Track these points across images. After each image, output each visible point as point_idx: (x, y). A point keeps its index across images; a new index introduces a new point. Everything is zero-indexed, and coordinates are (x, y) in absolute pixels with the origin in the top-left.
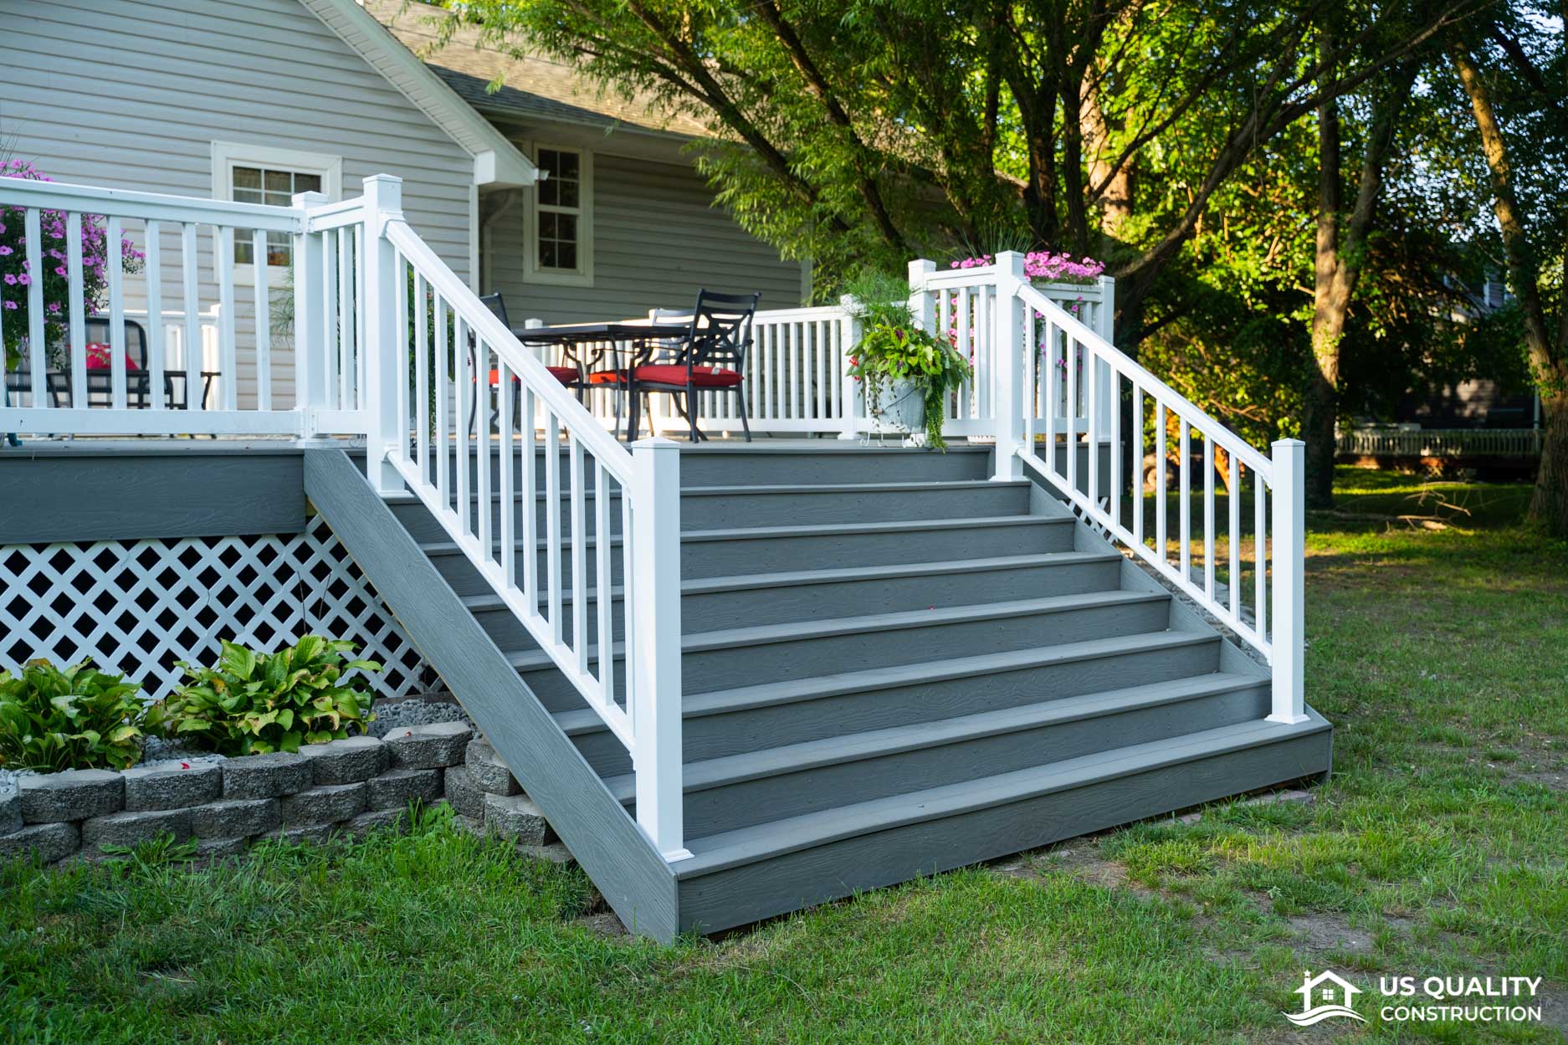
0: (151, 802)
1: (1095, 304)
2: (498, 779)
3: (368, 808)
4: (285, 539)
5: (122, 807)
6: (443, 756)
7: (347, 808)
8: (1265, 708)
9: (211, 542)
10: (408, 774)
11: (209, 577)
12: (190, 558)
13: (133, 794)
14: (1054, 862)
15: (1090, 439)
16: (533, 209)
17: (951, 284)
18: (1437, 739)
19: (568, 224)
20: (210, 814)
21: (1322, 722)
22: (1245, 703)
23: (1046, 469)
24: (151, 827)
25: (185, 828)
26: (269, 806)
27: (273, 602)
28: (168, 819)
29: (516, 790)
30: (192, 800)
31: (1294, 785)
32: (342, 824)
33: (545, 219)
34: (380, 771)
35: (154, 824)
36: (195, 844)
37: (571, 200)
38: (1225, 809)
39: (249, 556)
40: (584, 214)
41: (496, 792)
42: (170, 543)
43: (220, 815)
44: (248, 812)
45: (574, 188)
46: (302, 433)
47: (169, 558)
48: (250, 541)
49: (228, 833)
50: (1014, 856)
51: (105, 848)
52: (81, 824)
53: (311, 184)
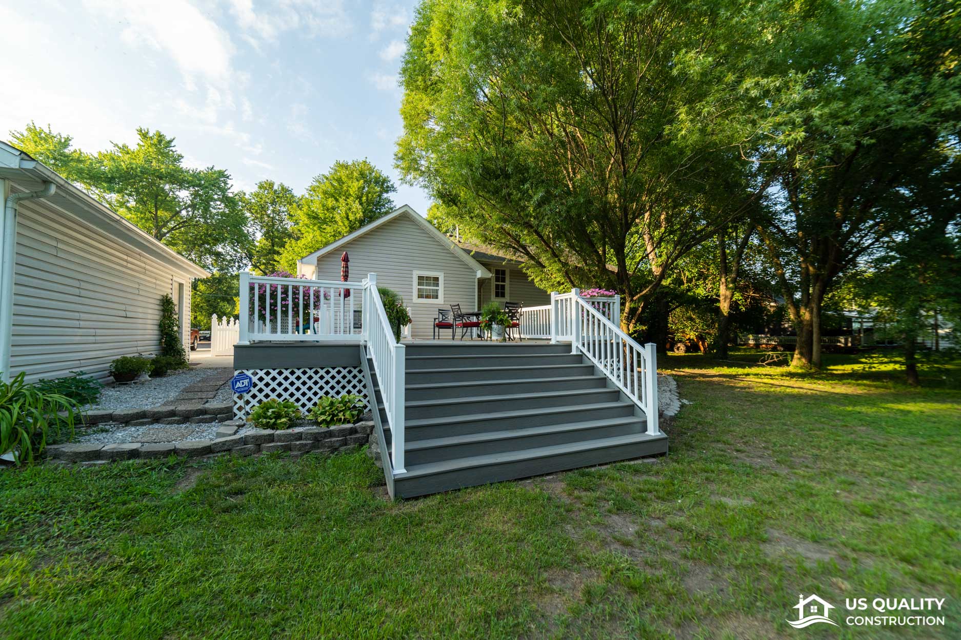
0: (280, 441)
1: (614, 303)
3: (346, 445)
4: (355, 368)
5: (273, 441)
6: (368, 431)
7: (337, 445)
8: (645, 429)
9: (334, 368)
10: (358, 435)
11: (333, 377)
12: (328, 372)
13: (276, 438)
14: (543, 481)
15: (614, 341)
16: (494, 283)
17: (561, 298)
18: (718, 441)
19: (503, 287)
20: (296, 445)
21: (665, 436)
22: (639, 427)
23: (585, 350)
24: (277, 447)
25: (288, 448)
26: (313, 443)
27: (352, 384)
28: (282, 446)
30: (292, 440)
31: (653, 456)
32: (336, 449)
33: (497, 286)
34: (351, 434)
35: (278, 446)
36: (289, 453)
37: (504, 280)
38: (618, 465)
39: (344, 372)
40: (507, 284)
41: (376, 443)
42: (322, 369)
43: (298, 445)
44: (306, 445)
45: (505, 278)
46: (362, 340)
47: (322, 372)
48: (344, 368)
49: (300, 450)
50: (529, 478)
51: (264, 452)
52: (259, 445)
53: (436, 279)
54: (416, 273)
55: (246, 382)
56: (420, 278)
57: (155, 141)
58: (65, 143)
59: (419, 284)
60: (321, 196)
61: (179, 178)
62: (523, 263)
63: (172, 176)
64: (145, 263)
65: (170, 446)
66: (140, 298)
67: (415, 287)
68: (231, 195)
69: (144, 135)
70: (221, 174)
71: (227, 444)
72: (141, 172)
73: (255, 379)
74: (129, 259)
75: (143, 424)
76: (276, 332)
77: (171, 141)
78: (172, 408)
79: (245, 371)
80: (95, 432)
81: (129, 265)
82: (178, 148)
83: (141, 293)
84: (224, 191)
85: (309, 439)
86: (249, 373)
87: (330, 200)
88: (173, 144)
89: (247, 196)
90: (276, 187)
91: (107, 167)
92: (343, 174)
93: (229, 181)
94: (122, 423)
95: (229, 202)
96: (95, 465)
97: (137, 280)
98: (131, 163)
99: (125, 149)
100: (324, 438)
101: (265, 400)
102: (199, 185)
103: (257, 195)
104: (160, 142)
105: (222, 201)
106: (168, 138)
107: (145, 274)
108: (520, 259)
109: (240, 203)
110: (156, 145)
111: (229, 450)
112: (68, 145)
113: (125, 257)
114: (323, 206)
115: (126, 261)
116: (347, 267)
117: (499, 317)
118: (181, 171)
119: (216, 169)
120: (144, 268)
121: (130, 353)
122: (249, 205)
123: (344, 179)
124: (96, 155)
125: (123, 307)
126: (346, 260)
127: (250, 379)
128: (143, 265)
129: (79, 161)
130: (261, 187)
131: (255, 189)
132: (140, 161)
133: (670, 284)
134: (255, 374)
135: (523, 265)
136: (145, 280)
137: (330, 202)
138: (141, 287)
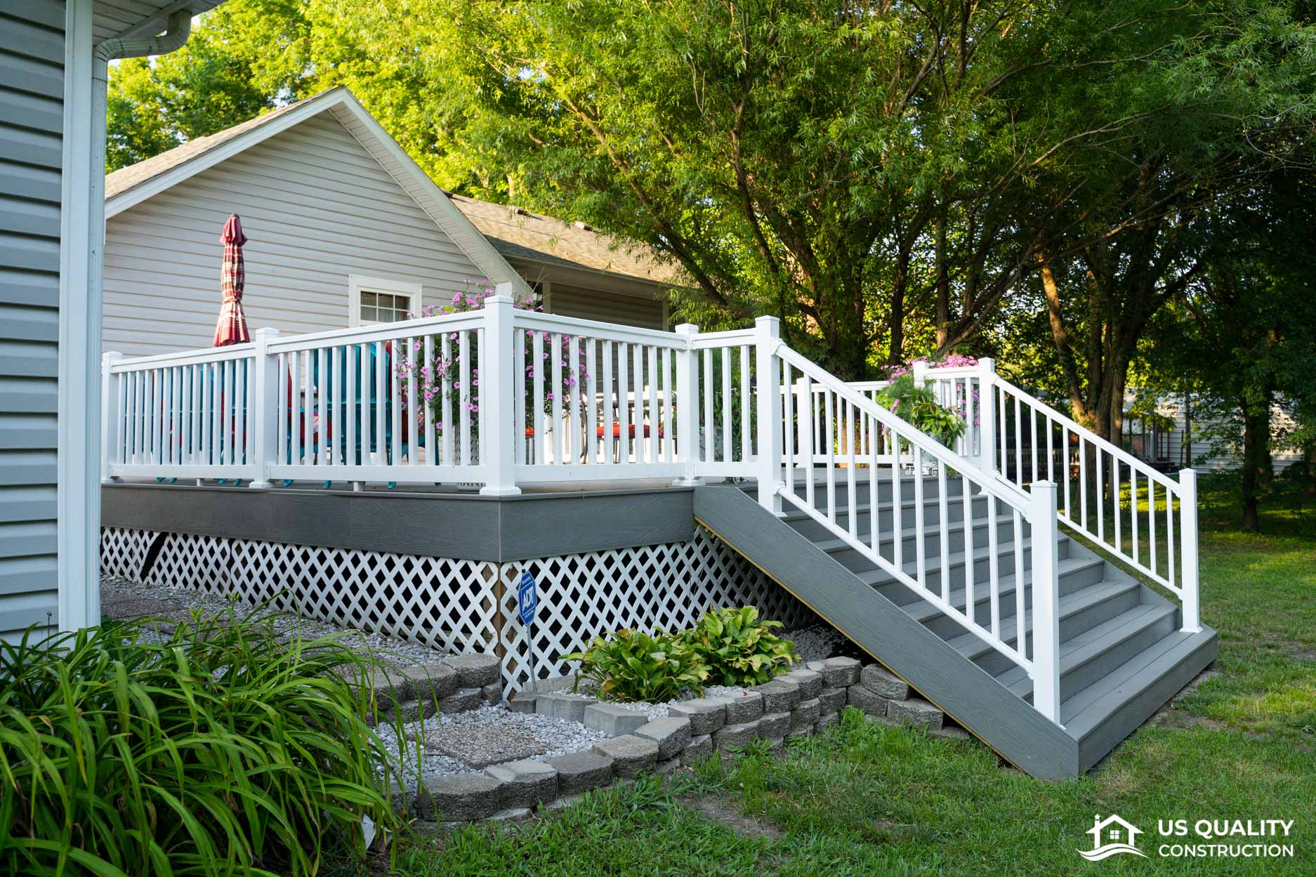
0: (742, 718)
2: (900, 690)
3: (823, 714)
5: (725, 722)
9: (653, 548)
10: (834, 691)
12: (645, 559)
13: (732, 713)
29: (913, 694)
30: (758, 715)
32: (815, 725)
41: (899, 699)
42: (636, 550)
46: (686, 477)
47: (635, 559)
48: (669, 546)
52: (714, 734)
53: (404, 303)
54: (360, 282)
55: (531, 593)
56: (367, 298)
59: (364, 313)
111: (681, 753)
127: (534, 585)
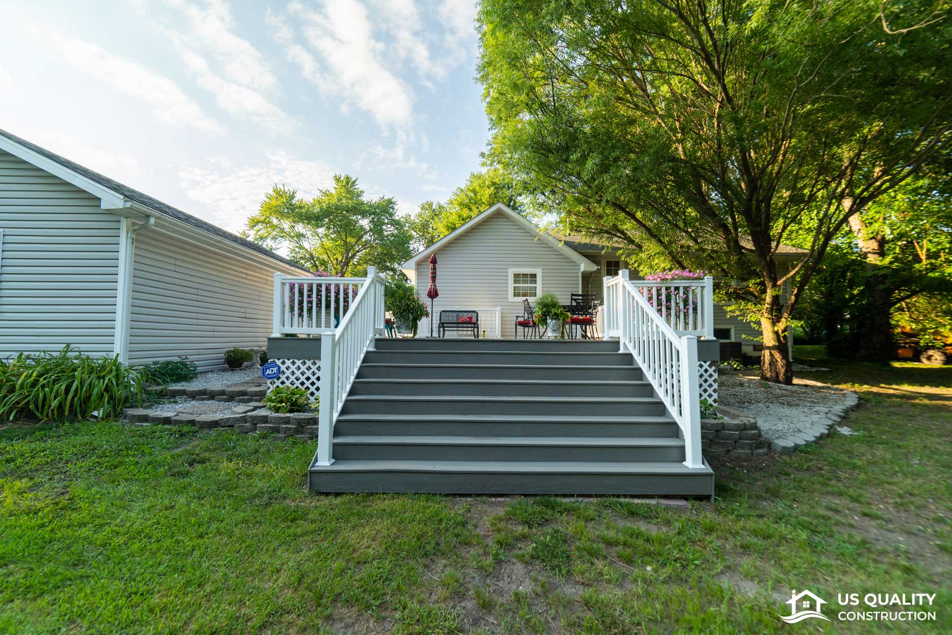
5: (267, 422)
8: (683, 459)
13: (269, 420)
17: (612, 284)
20: (282, 428)
21: (709, 471)
23: (631, 348)
25: (275, 430)
28: (271, 427)
30: (281, 424)
31: (685, 498)
36: (275, 434)
43: (284, 428)
44: (290, 429)
49: (284, 433)
50: (470, 495)
51: (257, 432)
52: (256, 424)
53: (534, 276)
54: (512, 271)
55: (275, 370)
56: (516, 276)
57: (344, 183)
58: (292, 197)
59: (515, 282)
60: (458, 208)
61: (360, 210)
62: (620, 249)
63: (356, 208)
64: (266, 275)
65: (191, 418)
66: (261, 303)
67: (511, 285)
68: (397, 218)
69: (338, 180)
70: (390, 202)
71: (231, 420)
72: (335, 209)
73: (283, 368)
74: (249, 272)
75: (202, 399)
76: (321, 327)
77: (354, 182)
78: (241, 389)
79: (276, 360)
80: (170, 403)
81: (248, 277)
82: (360, 186)
83: (262, 299)
84: (391, 215)
85: (294, 424)
86: (279, 362)
87: (464, 210)
88: (356, 183)
89: (412, 218)
90: (434, 207)
91: (317, 209)
92: (476, 185)
93: (396, 207)
94: (190, 397)
95: (396, 223)
96: (142, 426)
97: (259, 289)
98: (329, 203)
99: (326, 194)
100: (308, 425)
101: (281, 386)
102: (374, 213)
103: (420, 215)
104: (347, 183)
105: (392, 224)
106: (353, 179)
107: (266, 284)
108: (616, 245)
109: (407, 225)
110: (345, 186)
111: (232, 426)
112: (294, 197)
113: (245, 271)
114: (460, 216)
115: (246, 274)
116: (434, 269)
117: (553, 311)
118: (363, 204)
119: (386, 198)
120: (266, 280)
121: (245, 346)
122: (413, 226)
123: (477, 189)
124: (312, 201)
125: (243, 310)
126: (434, 261)
127: (279, 367)
128: (265, 277)
129: (301, 207)
130: (423, 208)
131: (418, 210)
132: (334, 201)
133: (891, 263)
134: (283, 363)
135: (621, 251)
136: (266, 289)
137: (465, 213)
138: (262, 294)
